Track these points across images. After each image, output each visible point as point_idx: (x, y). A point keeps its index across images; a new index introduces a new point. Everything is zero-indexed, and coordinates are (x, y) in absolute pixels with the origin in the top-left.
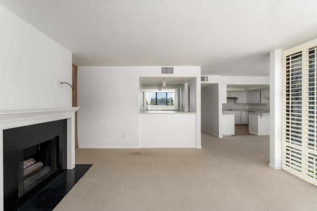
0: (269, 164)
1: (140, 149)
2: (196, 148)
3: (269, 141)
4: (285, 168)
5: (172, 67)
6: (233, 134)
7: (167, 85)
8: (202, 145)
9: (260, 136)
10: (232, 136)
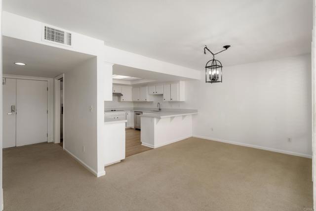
10: (122, 161)
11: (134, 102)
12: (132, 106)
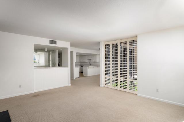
0: (100, 86)
1: (35, 93)
2: (68, 86)
3: (100, 77)
4: (105, 86)
5: (56, 40)
6: (79, 77)
7: (48, 50)
8: (71, 84)
9: (89, 76)
10: (78, 78)
11: (80, 62)
12: (79, 64)
